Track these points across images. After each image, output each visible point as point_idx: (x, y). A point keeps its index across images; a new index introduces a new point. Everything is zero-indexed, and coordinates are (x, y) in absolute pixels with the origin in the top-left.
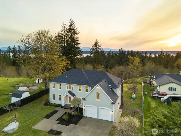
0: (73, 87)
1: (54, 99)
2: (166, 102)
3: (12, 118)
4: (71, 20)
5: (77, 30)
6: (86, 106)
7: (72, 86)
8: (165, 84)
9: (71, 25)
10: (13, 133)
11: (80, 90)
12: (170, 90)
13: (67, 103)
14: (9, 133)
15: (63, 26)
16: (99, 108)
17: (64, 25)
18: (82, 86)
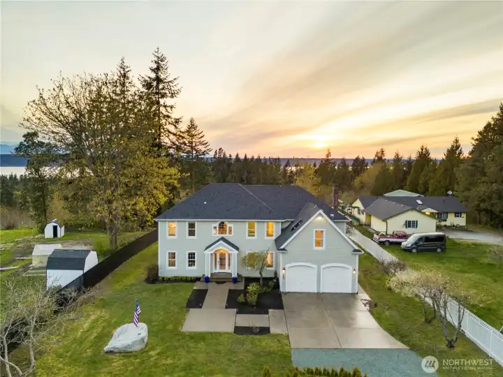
0: (230, 228)
1: (172, 264)
2: (414, 248)
3: (90, 320)
4: (156, 54)
5: (176, 82)
6: (287, 266)
7: (228, 225)
8: (397, 215)
9: (157, 70)
10: (142, 349)
11: (251, 233)
12: (406, 227)
13: (214, 271)
14: (131, 352)
15: (122, 72)
16: (323, 267)
17: (124, 69)
18: (256, 224)
